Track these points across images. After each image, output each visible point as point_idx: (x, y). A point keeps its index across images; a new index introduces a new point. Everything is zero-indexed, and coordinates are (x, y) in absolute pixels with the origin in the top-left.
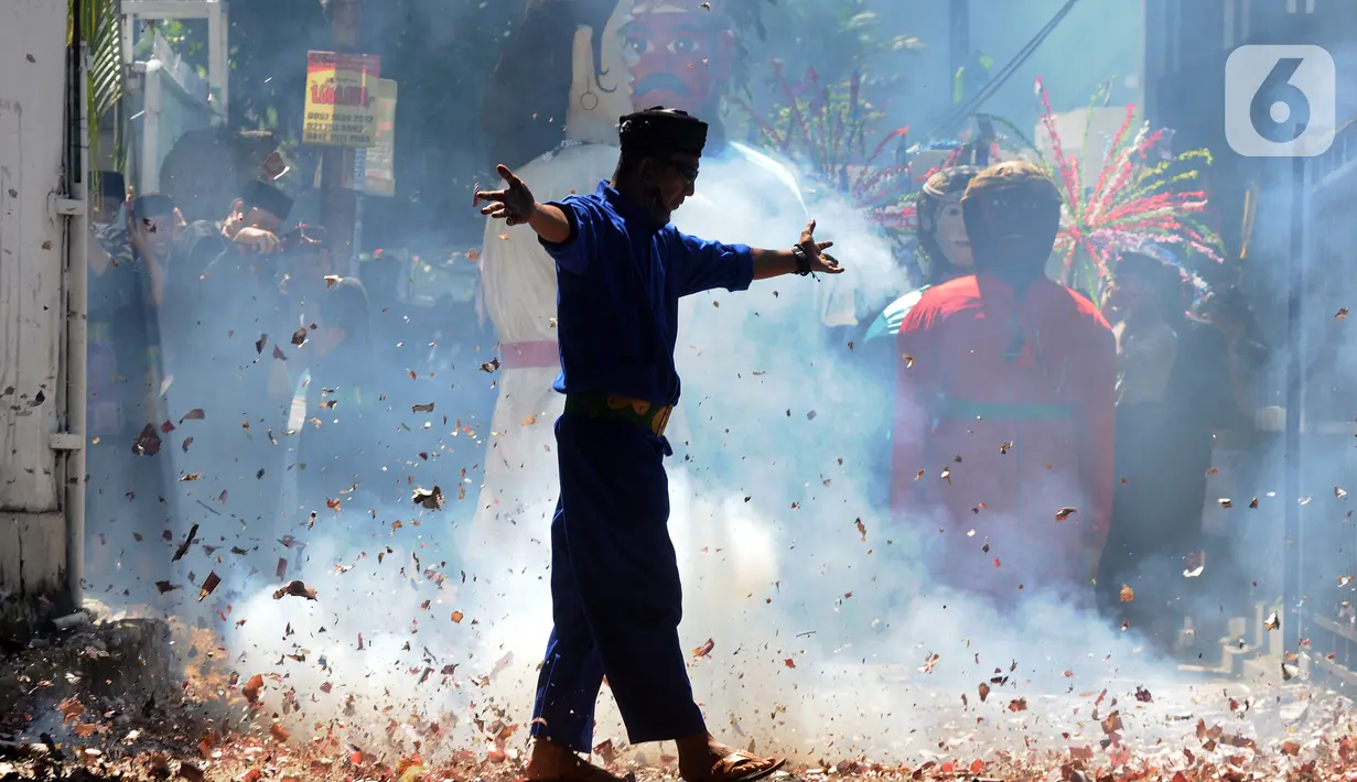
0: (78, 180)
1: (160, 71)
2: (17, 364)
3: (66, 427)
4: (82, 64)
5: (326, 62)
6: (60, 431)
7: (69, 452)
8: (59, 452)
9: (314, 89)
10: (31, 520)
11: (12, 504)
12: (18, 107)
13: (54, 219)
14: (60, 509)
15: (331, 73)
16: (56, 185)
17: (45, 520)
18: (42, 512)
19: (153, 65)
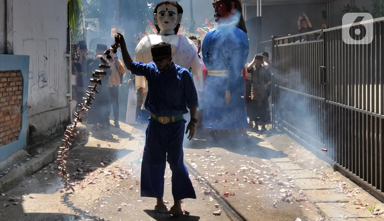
0: (70, 51)
1: (89, 29)
2: (59, 83)
3: (69, 92)
4: (70, 31)
5: (114, 27)
6: (67, 93)
7: (69, 97)
8: (67, 97)
9: (112, 31)
10: (62, 110)
11: (58, 107)
12: (57, 39)
13: (65, 58)
14: (68, 106)
15: (115, 29)
16: (66, 51)
17: (65, 109)
18: (65, 107)
19: (88, 28)
